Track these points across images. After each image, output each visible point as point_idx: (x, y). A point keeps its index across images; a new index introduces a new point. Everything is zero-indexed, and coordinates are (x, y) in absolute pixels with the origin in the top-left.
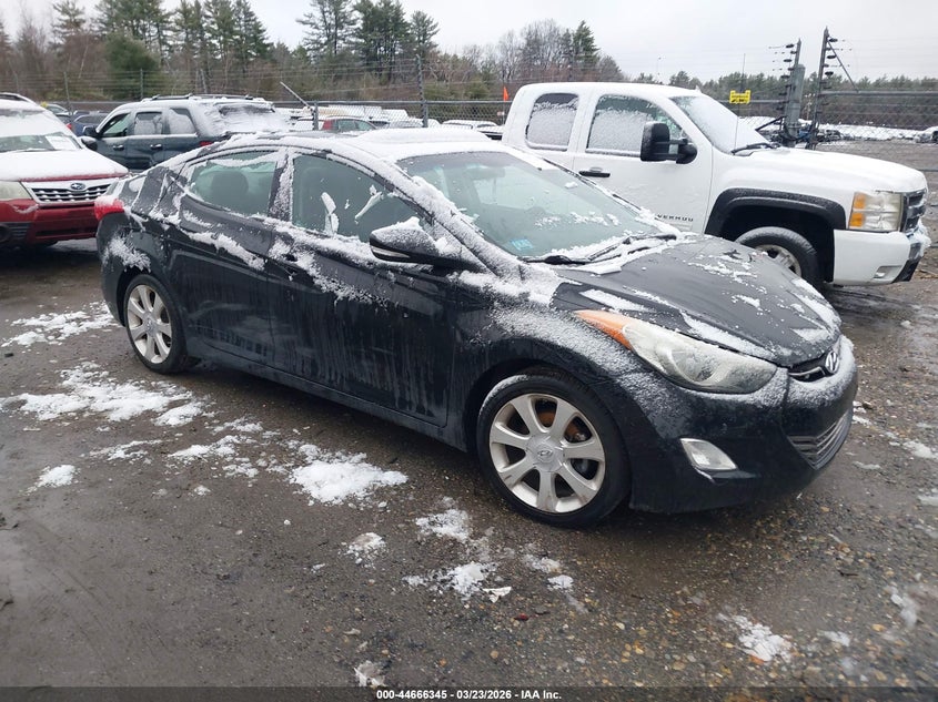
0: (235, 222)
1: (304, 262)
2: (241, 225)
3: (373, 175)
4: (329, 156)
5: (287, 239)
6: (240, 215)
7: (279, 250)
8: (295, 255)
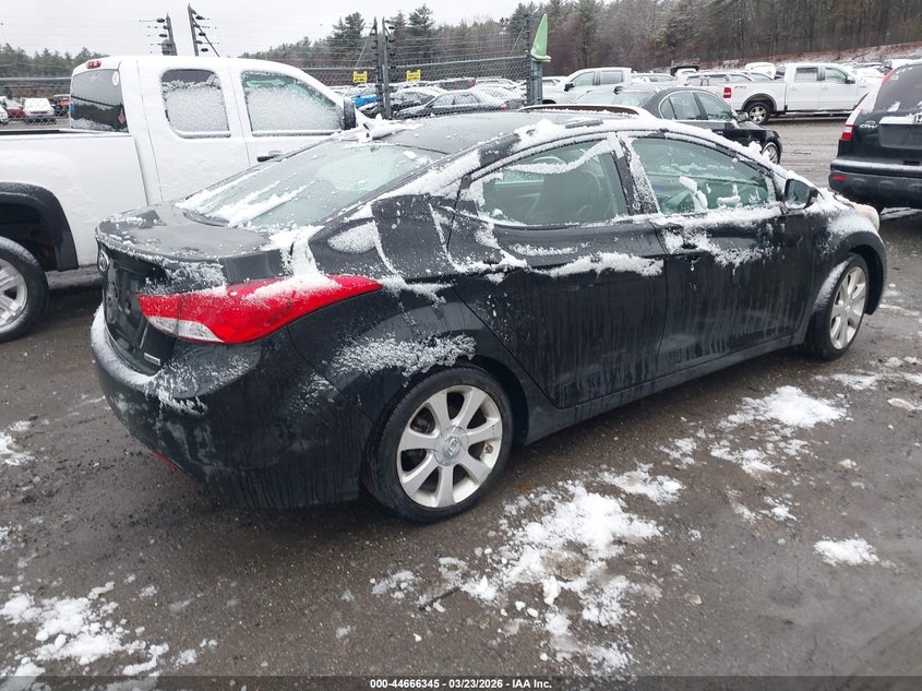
0: (605, 234)
1: (703, 244)
2: (614, 234)
3: (714, 145)
4: (666, 134)
5: (676, 229)
6: (600, 224)
7: (673, 243)
8: (691, 242)
